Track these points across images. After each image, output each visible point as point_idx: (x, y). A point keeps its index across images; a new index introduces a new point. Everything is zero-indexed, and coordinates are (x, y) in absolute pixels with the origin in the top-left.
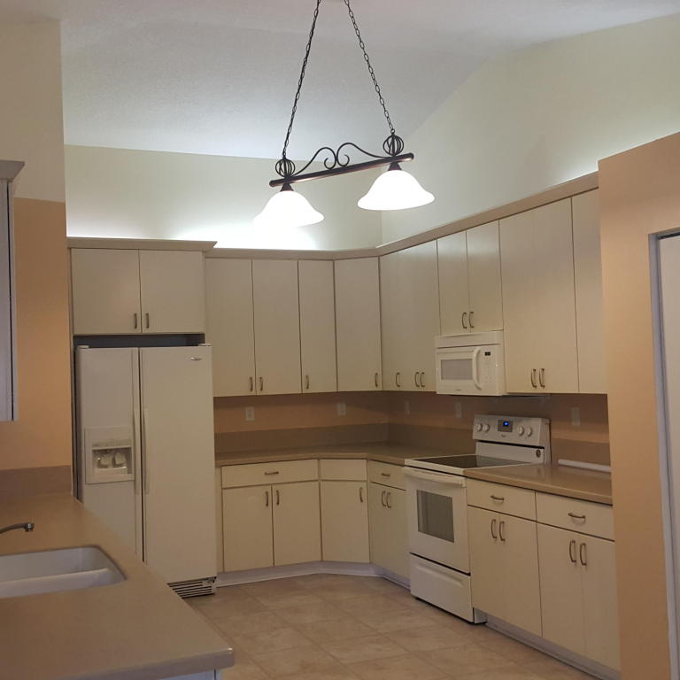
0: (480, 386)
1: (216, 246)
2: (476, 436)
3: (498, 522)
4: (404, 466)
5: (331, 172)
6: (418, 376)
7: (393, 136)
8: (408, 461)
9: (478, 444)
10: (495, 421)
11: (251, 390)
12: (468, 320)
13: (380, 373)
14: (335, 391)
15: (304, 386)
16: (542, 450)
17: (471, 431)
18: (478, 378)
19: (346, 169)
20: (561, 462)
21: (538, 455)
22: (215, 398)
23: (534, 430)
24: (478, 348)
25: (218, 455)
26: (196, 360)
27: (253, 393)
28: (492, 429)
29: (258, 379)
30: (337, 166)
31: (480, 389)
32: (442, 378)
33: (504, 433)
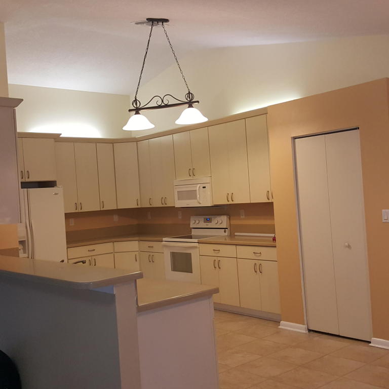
0: (201, 202)
1: (61, 136)
2: (192, 226)
3: (217, 261)
4: (162, 241)
5: (160, 107)
6: (163, 199)
7: (189, 93)
8: (164, 239)
9: (193, 230)
10: (202, 219)
11: (76, 209)
12: (192, 173)
13: (139, 199)
14: (116, 208)
15: (102, 207)
16: (227, 230)
17: (190, 224)
18: (200, 199)
19: (167, 106)
20: (236, 234)
21: (225, 232)
22: (65, 214)
23: (223, 221)
24: (199, 185)
25: (68, 242)
26: (56, 194)
27: (77, 211)
28: (200, 222)
29: (79, 203)
30: (163, 104)
31: (200, 203)
32: (178, 199)
33: (207, 224)
